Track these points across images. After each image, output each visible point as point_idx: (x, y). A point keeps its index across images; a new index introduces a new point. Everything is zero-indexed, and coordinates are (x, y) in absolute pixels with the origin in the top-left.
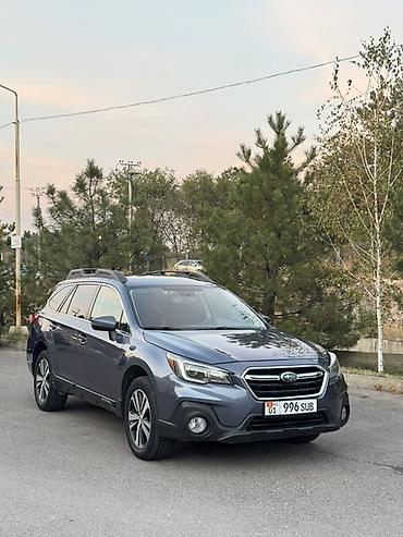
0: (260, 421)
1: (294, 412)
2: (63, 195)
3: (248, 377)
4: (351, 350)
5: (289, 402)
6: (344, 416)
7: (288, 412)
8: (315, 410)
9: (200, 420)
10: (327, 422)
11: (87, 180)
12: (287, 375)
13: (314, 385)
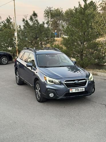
0: (68, 94)
1: (78, 91)
2: (27, 21)
3: (65, 82)
4: (104, 64)
5: (76, 89)
6: (93, 91)
7: (76, 91)
8: (84, 90)
9: (52, 94)
10: (88, 93)
11: (33, 17)
12: (76, 81)
13: (84, 84)
